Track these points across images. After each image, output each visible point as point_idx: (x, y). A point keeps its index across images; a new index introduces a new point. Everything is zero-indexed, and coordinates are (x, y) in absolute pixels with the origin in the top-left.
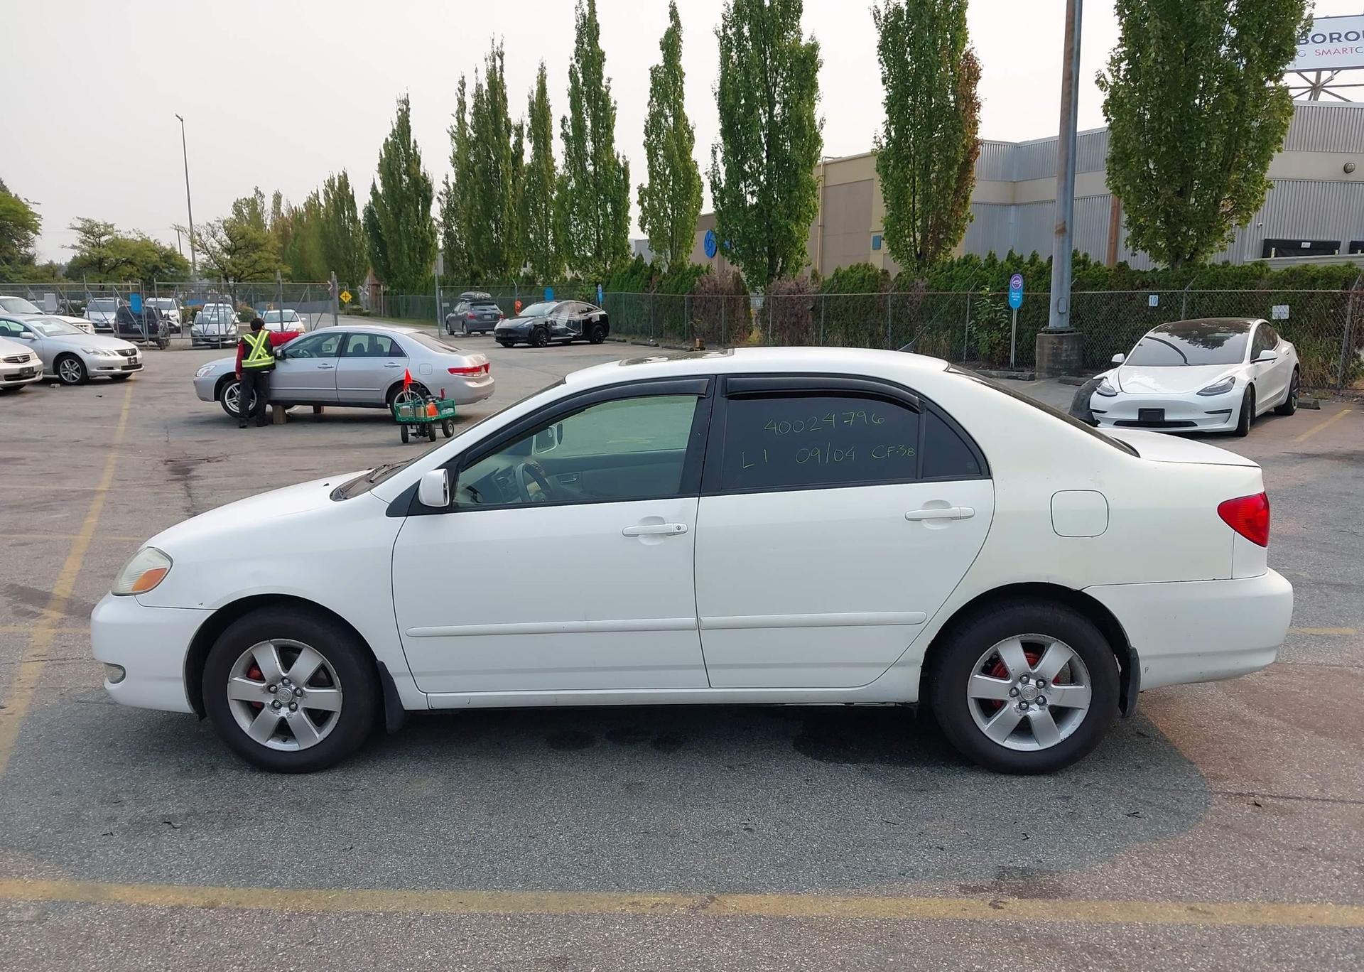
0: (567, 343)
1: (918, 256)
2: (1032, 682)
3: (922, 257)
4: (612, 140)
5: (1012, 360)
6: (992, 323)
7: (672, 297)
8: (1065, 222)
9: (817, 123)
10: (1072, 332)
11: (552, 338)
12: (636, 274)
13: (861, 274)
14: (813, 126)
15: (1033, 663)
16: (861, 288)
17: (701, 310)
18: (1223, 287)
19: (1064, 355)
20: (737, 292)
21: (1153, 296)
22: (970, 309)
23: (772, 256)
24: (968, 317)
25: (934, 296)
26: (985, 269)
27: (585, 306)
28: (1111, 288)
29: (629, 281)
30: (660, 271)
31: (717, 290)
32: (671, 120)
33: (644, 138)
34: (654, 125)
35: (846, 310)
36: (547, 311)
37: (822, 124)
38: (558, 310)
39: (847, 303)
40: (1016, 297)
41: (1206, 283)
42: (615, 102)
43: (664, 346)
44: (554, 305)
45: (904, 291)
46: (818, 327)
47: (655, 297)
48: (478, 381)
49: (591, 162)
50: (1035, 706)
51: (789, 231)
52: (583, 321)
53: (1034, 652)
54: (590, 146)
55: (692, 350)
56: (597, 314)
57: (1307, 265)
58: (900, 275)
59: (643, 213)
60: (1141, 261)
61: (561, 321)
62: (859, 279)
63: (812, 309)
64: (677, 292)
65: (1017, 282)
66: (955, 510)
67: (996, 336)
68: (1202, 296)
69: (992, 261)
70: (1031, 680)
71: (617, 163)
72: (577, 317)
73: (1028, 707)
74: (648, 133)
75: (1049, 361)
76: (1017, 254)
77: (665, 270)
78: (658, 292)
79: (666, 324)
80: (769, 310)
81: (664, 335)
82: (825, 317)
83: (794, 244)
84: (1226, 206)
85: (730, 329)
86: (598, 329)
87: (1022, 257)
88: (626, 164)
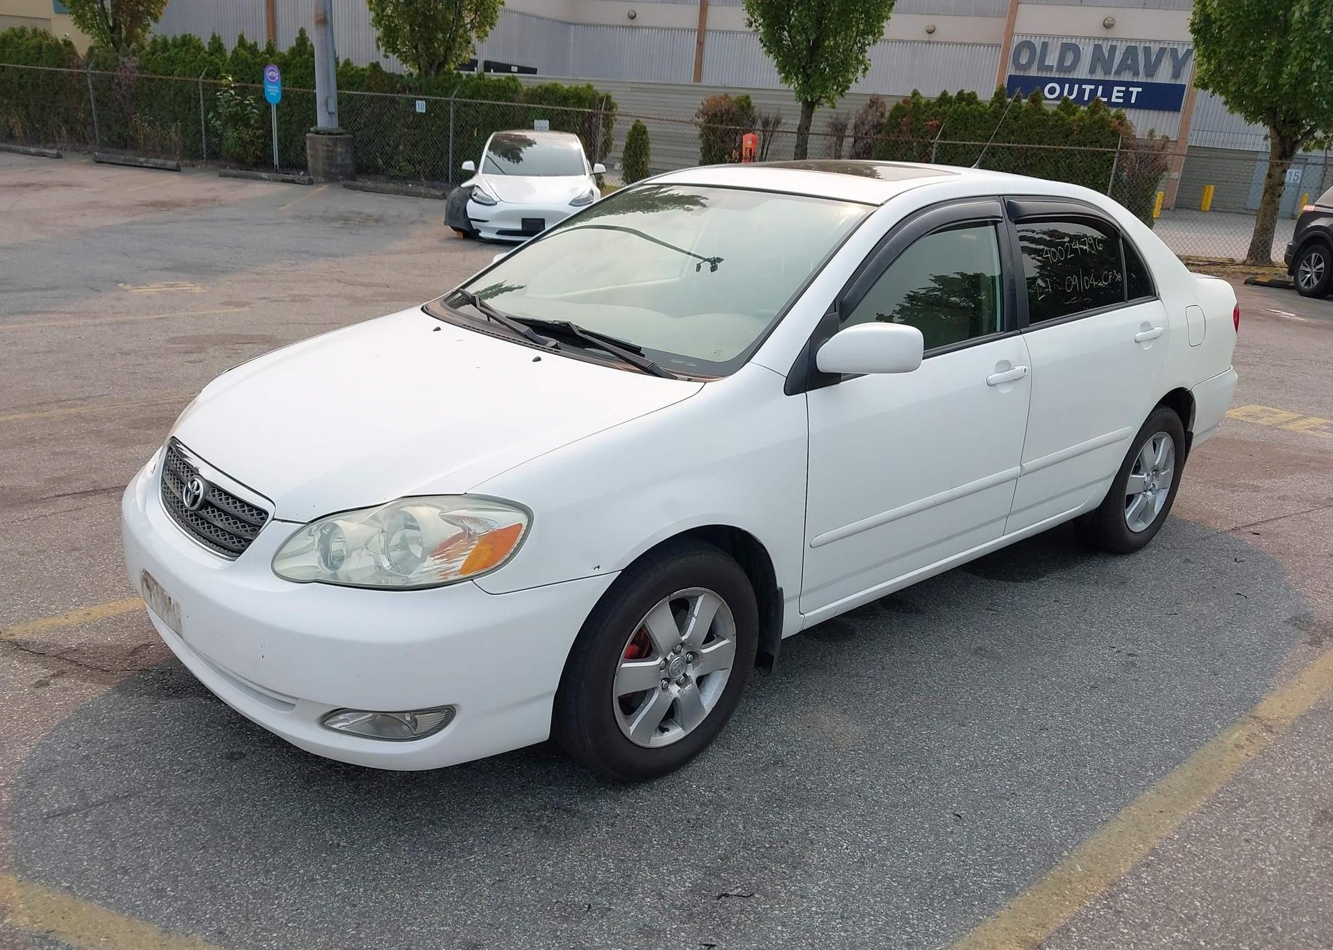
1: (112, 29)
3: (116, 31)
5: (276, 161)
6: (238, 119)
8: (325, 12)
10: (342, 134)
13: (34, 41)
16: (38, 59)
18: (485, 98)
19: (339, 158)
21: (420, 102)
22: (204, 99)
24: (202, 108)
25: (151, 80)
26: (212, 54)
28: (369, 89)
40: (273, 91)
41: (468, 92)
45: (107, 70)
57: (556, 84)
58: (91, 49)
60: (393, 65)
62: (33, 48)
65: (272, 73)
66: (1156, 331)
67: (247, 135)
68: (465, 105)
69: (217, 45)
73: (1147, 494)
75: (324, 164)
76: (249, 41)
84: (468, 18)
87: (256, 44)
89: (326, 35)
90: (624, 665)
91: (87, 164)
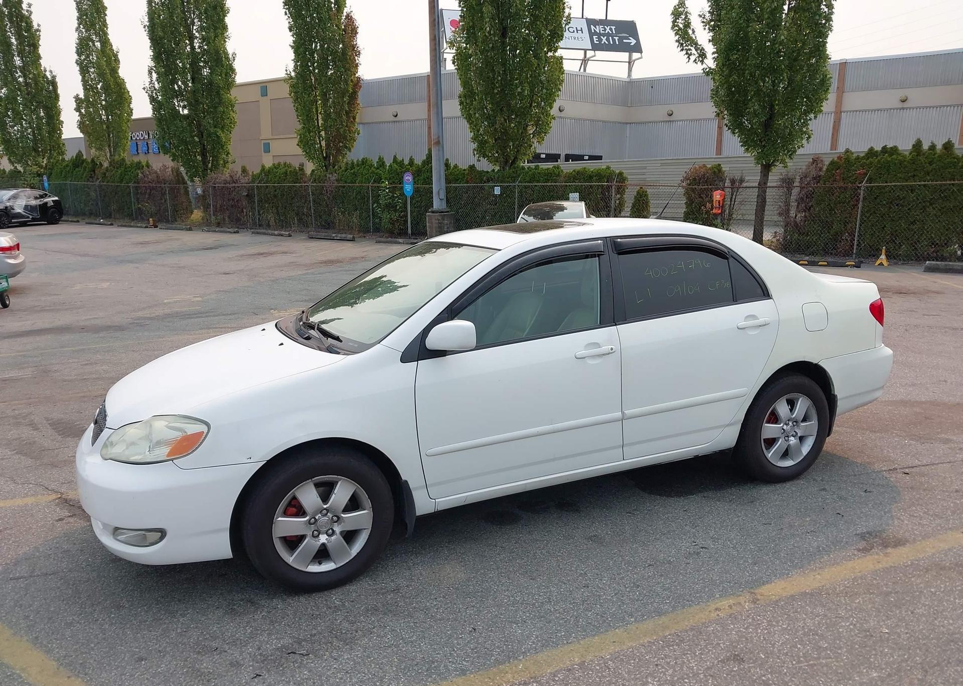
0: (24, 224)
1: (325, 158)
2: (791, 424)
3: (327, 159)
4: (39, 57)
5: (410, 231)
6: (390, 207)
7: (117, 186)
8: (439, 137)
9: (230, 56)
10: (448, 212)
11: (13, 221)
12: (78, 167)
13: (283, 170)
14: (227, 58)
15: (791, 411)
16: (285, 180)
17: (147, 196)
18: (538, 181)
19: (446, 227)
20: (178, 182)
21: (497, 188)
22: (372, 196)
23: (204, 155)
24: (371, 201)
25: (344, 187)
26: (378, 168)
27: (37, 193)
28: (467, 182)
29: (72, 172)
30: (101, 165)
31: (159, 180)
32: (98, 44)
33: (76, 57)
34: (83, 47)
35: (275, 196)
36: (5, 198)
37: (234, 57)
38: (15, 197)
39: (275, 191)
40: (408, 189)
41: (527, 179)
42: (39, 25)
43: (120, 225)
44: (13, 192)
45: (320, 182)
46: (253, 208)
47: (100, 186)
48: (15, 258)
49: (20, 74)
50: (792, 438)
51: (218, 137)
52: (40, 205)
53: (792, 404)
54: (18, 61)
55: (146, 227)
56: (50, 200)
57: (585, 168)
58: (313, 171)
59: (81, 118)
60: (484, 165)
61: (19, 207)
62: (282, 174)
63: (247, 195)
64: (121, 181)
65: (408, 178)
66: (761, 320)
67: (395, 216)
68: (525, 187)
69: (381, 163)
70: (790, 422)
71: (45, 76)
72: (34, 203)
73: (789, 440)
74: (79, 53)
75: (436, 232)
76: (399, 158)
77: (106, 164)
78: (103, 182)
79: (114, 207)
80: (209, 196)
81: (113, 216)
82: (258, 201)
83: (222, 146)
84: (531, 130)
85: (175, 211)
86: (53, 213)
87: (403, 160)
88: (54, 77)
89: (439, 150)
90: (280, 519)
91: (304, 239)
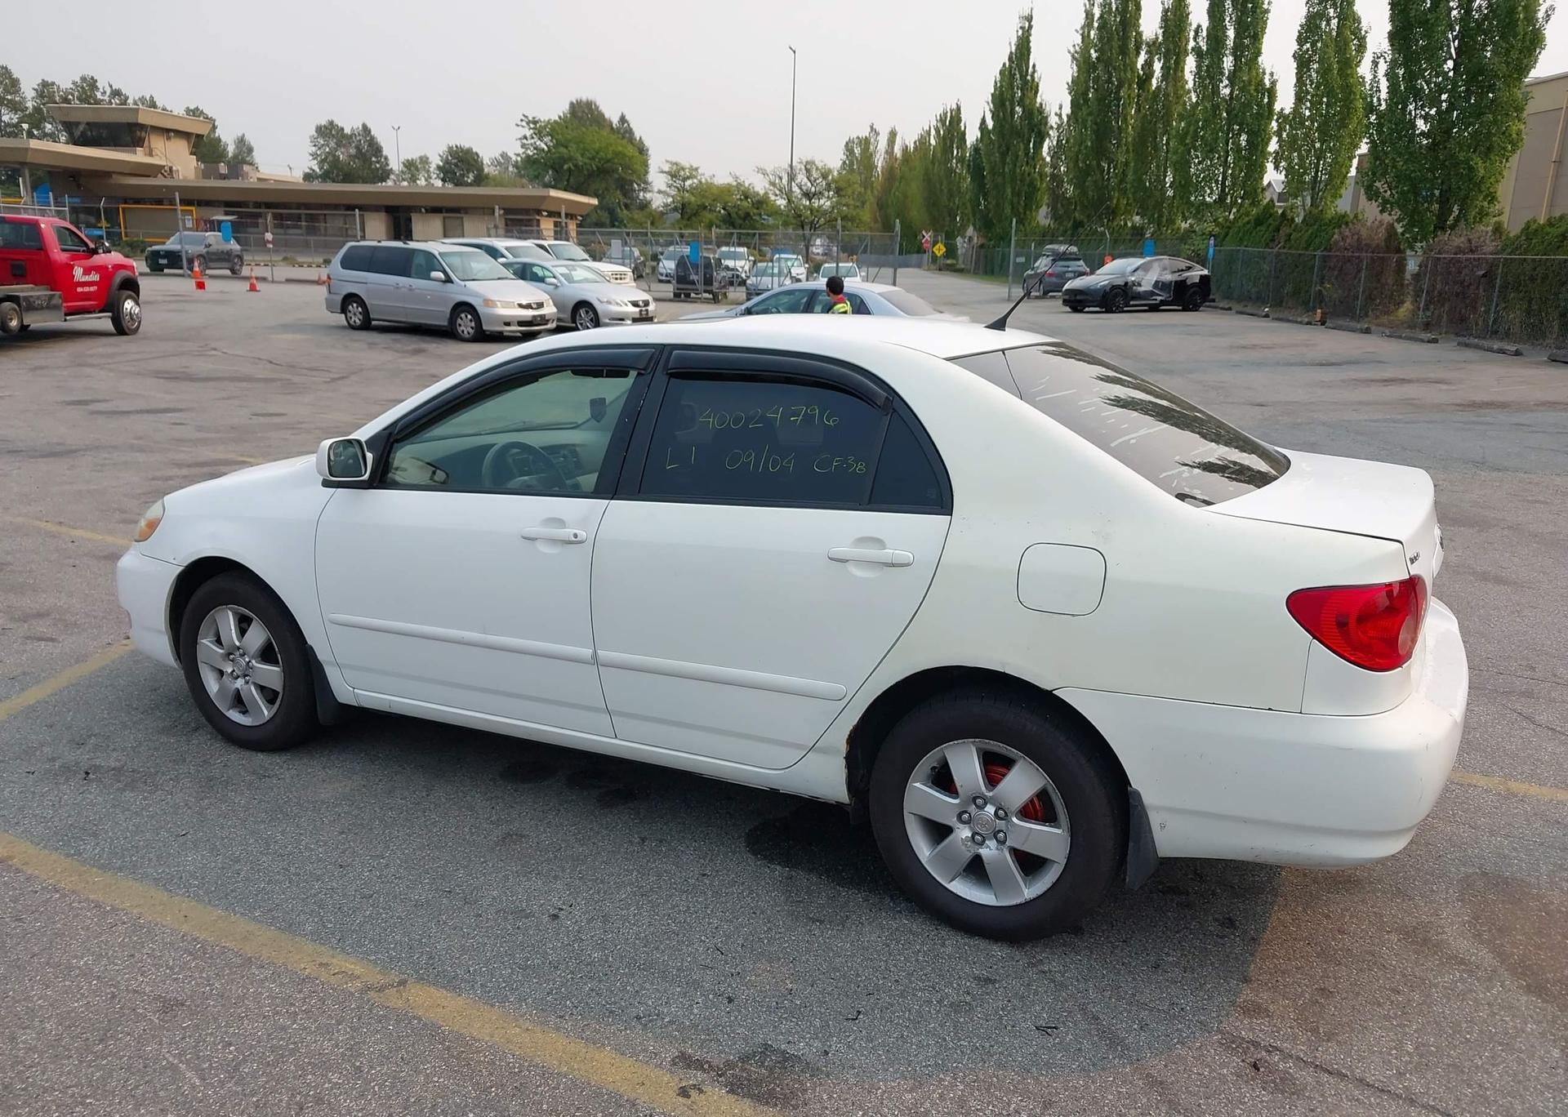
0: (1154, 308)
2: (990, 809)
4: (1259, 53)
7: (1300, 255)
11: (1132, 303)
12: (1261, 224)
15: (992, 780)
16: (1558, 248)
17: (1336, 273)
20: (1388, 249)
23: (1444, 202)
27: (1182, 263)
29: (1251, 233)
30: (1293, 220)
31: (1360, 246)
32: (1334, 22)
33: (1296, 47)
34: (1310, 29)
35: (1532, 279)
36: (1130, 269)
38: (1145, 268)
39: (1535, 269)
42: (1269, 3)
43: (1276, 316)
44: (1139, 262)
46: (1490, 300)
47: (1278, 255)
49: (1227, 82)
50: (992, 843)
51: (1471, 169)
52: (1176, 282)
53: (995, 767)
54: (1228, 63)
55: (1309, 323)
56: (1197, 273)
59: (1280, 146)
61: (1147, 283)
62: (1558, 236)
63: (1484, 276)
64: (1306, 249)
66: (888, 554)
70: (988, 806)
71: (1261, 82)
72: (1168, 277)
73: (984, 841)
74: (1301, 40)
77: (1298, 220)
78: (1284, 248)
79: (1289, 288)
80: (1425, 275)
81: (1284, 304)
82: (1501, 287)
83: (1478, 186)
85: (1370, 298)
86: (1196, 293)
88: (1274, 83)
90: (204, 641)
